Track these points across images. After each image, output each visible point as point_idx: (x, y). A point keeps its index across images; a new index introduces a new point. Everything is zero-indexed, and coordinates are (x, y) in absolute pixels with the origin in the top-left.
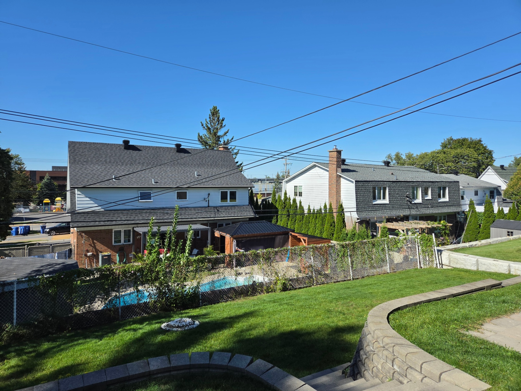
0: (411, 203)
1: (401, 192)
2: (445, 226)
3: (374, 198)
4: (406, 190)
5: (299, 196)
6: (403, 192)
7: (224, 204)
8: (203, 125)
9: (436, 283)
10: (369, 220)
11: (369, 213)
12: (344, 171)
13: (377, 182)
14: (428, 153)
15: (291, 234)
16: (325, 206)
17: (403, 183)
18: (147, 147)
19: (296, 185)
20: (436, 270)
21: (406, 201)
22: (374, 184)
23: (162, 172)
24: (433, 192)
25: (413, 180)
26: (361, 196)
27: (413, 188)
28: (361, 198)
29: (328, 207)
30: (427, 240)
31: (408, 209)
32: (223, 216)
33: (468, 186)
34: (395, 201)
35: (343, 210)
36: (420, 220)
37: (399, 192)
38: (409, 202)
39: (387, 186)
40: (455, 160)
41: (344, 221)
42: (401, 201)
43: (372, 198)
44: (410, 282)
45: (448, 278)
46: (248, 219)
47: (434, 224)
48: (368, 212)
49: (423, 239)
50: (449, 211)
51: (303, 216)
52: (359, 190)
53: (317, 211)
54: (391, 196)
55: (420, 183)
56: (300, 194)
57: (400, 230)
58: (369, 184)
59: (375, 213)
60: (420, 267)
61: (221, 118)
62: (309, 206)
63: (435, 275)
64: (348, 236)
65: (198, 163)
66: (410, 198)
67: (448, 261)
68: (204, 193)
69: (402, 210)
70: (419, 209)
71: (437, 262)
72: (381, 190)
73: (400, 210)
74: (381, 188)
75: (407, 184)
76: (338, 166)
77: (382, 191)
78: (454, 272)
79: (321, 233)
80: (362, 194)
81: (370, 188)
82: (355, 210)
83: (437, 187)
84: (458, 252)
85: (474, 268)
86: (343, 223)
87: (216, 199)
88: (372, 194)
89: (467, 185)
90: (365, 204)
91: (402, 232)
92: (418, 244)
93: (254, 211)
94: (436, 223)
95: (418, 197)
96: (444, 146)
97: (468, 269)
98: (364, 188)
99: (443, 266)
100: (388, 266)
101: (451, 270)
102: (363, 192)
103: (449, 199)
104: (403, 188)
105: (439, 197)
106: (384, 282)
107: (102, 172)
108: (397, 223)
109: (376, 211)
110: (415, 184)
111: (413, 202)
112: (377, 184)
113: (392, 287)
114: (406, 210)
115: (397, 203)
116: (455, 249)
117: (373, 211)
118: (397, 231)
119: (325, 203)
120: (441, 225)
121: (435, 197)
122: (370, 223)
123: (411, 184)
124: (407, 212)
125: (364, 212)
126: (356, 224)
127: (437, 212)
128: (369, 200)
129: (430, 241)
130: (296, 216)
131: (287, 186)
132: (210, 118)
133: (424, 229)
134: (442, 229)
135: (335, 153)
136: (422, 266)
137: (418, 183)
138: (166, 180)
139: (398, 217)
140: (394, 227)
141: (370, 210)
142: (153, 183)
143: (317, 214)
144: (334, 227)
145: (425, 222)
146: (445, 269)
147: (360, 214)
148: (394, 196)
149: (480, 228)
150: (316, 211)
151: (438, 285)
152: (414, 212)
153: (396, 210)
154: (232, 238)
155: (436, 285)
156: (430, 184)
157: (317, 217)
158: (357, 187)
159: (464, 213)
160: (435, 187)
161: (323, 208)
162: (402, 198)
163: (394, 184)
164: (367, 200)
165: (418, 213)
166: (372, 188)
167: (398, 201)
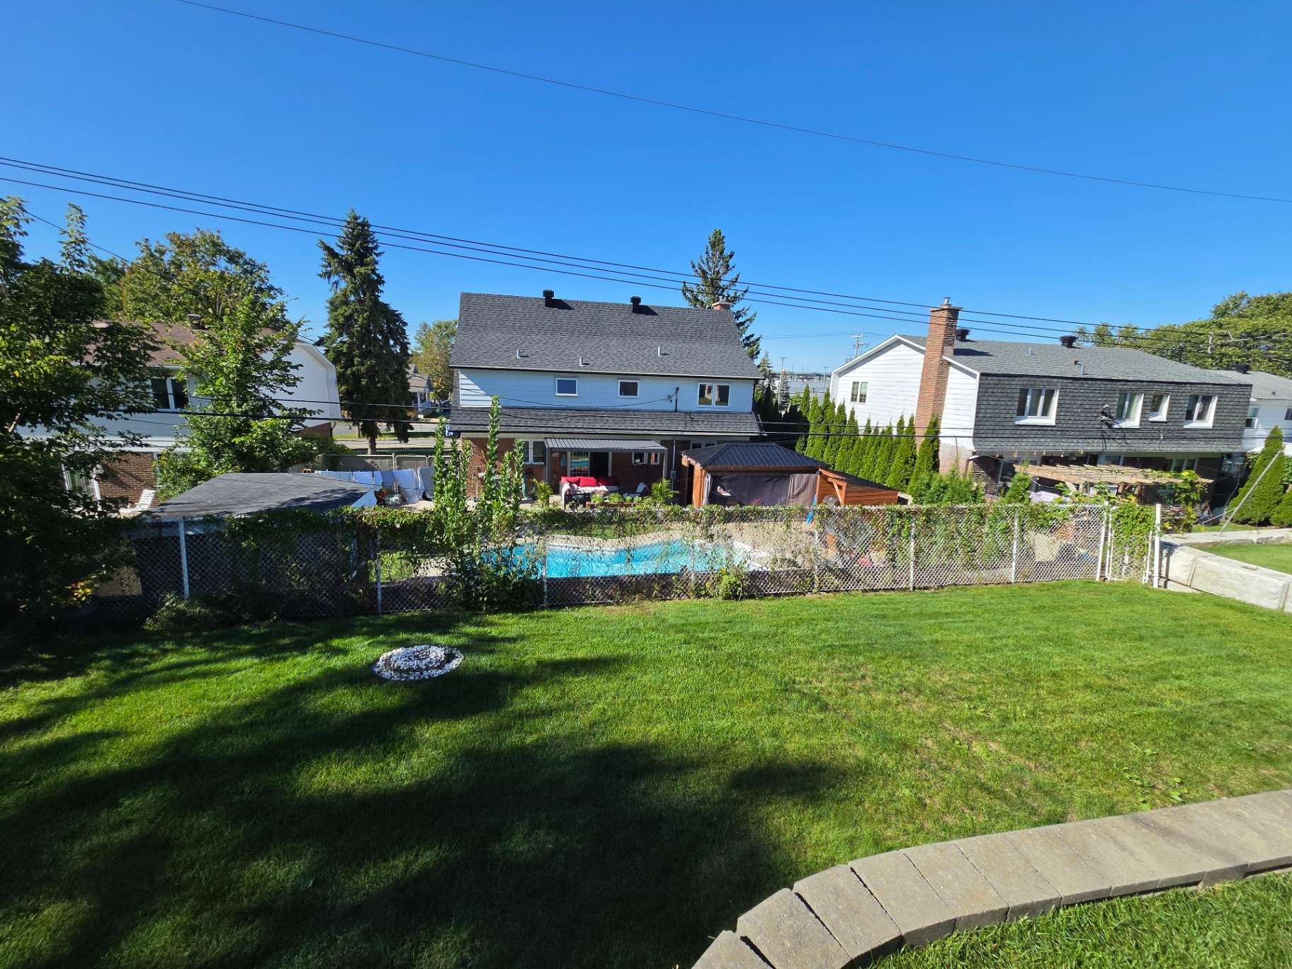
0: (1110, 426)
1: (1090, 403)
2: (1192, 483)
3: (1021, 412)
4: (1104, 399)
5: (861, 401)
6: (1096, 403)
7: (706, 408)
8: (694, 267)
9: (1141, 638)
10: (1001, 457)
11: (1003, 444)
12: (958, 352)
13: (1034, 379)
14: (1176, 327)
15: (821, 473)
16: (901, 422)
17: (1099, 382)
18: (584, 302)
19: (856, 380)
20: (1147, 592)
21: (1099, 422)
22: (1025, 381)
23: (602, 347)
24: (1173, 405)
25: (1126, 378)
26: (989, 407)
27: (1123, 396)
28: (989, 411)
29: (906, 424)
30: (1137, 518)
31: (1101, 441)
32: (702, 429)
33: (1273, 397)
34: (1070, 422)
35: (937, 432)
36: (1125, 464)
37: (1085, 403)
38: (1107, 424)
39: (1057, 389)
40: (1246, 343)
41: (936, 456)
42: (1086, 422)
43: (1016, 411)
44: (1059, 622)
45: (1182, 626)
46: (748, 439)
47: (1161, 476)
48: (1001, 440)
49: (1125, 515)
50: (1208, 450)
51: (854, 441)
52: (986, 394)
53: (883, 432)
54: (1063, 410)
55: (1145, 384)
56: (863, 398)
57: (1067, 483)
58: (1014, 383)
59: (1017, 444)
60: (1101, 577)
61: (727, 253)
62: (869, 421)
63: (1140, 608)
64: (929, 488)
65: (669, 333)
66: (1110, 417)
67: (1188, 573)
68: (668, 387)
69: (1086, 441)
70: (1129, 441)
71: (1152, 572)
72: (1040, 395)
73: (1080, 441)
74: (1041, 390)
75: (1109, 386)
76: (947, 342)
77: (1042, 398)
78: (1201, 605)
79: (884, 475)
80: (992, 403)
81: (1014, 391)
82: (971, 433)
83: (1189, 394)
84: (1222, 555)
85: (1271, 604)
86: (934, 460)
87: (689, 398)
88: (1017, 403)
89: (1268, 395)
90: (996, 423)
91: (1073, 488)
92: (1107, 523)
93: (759, 424)
94: (1168, 475)
95: (1132, 415)
96: (1222, 312)
97: (1248, 602)
98: (999, 390)
99: (1169, 582)
100: (1013, 568)
101: (1194, 599)
102: (995, 399)
103: (1214, 423)
104: (1098, 395)
105: (1189, 416)
106: (987, 611)
107: (503, 345)
108: (1066, 468)
109: (1020, 440)
110: (1130, 386)
111: (1116, 426)
112: (1032, 383)
113: (1002, 631)
114: (1096, 441)
115: (1075, 426)
116: (1215, 544)
117: (1011, 440)
118: (1061, 484)
119: (902, 417)
120: (1179, 481)
121: (1176, 417)
122: (1000, 464)
123: (1120, 387)
124: (1095, 446)
125: (991, 439)
126: (967, 465)
127: (1174, 450)
128: (1008, 416)
129: (1144, 520)
130: (840, 440)
131: (840, 382)
132: (707, 253)
133: (1132, 487)
134: (1180, 488)
135: (945, 314)
136: (1108, 575)
137: (1139, 384)
138: (604, 361)
139: (1072, 454)
140: (1055, 477)
141: (1005, 436)
142: (581, 365)
143: (881, 439)
144: (913, 465)
145: (1138, 471)
146: (1174, 594)
147: (981, 443)
148: (1070, 410)
149: (1284, 492)
150: (880, 430)
151: (1146, 645)
152: (1113, 447)
153: (1070, 441)
154: (704, 471)
155: (1137, 643)
156: (1170, 388)
157: (880, 443)
158: (982, 386)
159: (1246, 457)
160: (1184, 394)
161: (895, 424)
162: (1089, 415)
163: (1077, 384)
164: (1002, 416)
165: (1124, 449)
166: (1019, 391)
167: (1079, 422)
